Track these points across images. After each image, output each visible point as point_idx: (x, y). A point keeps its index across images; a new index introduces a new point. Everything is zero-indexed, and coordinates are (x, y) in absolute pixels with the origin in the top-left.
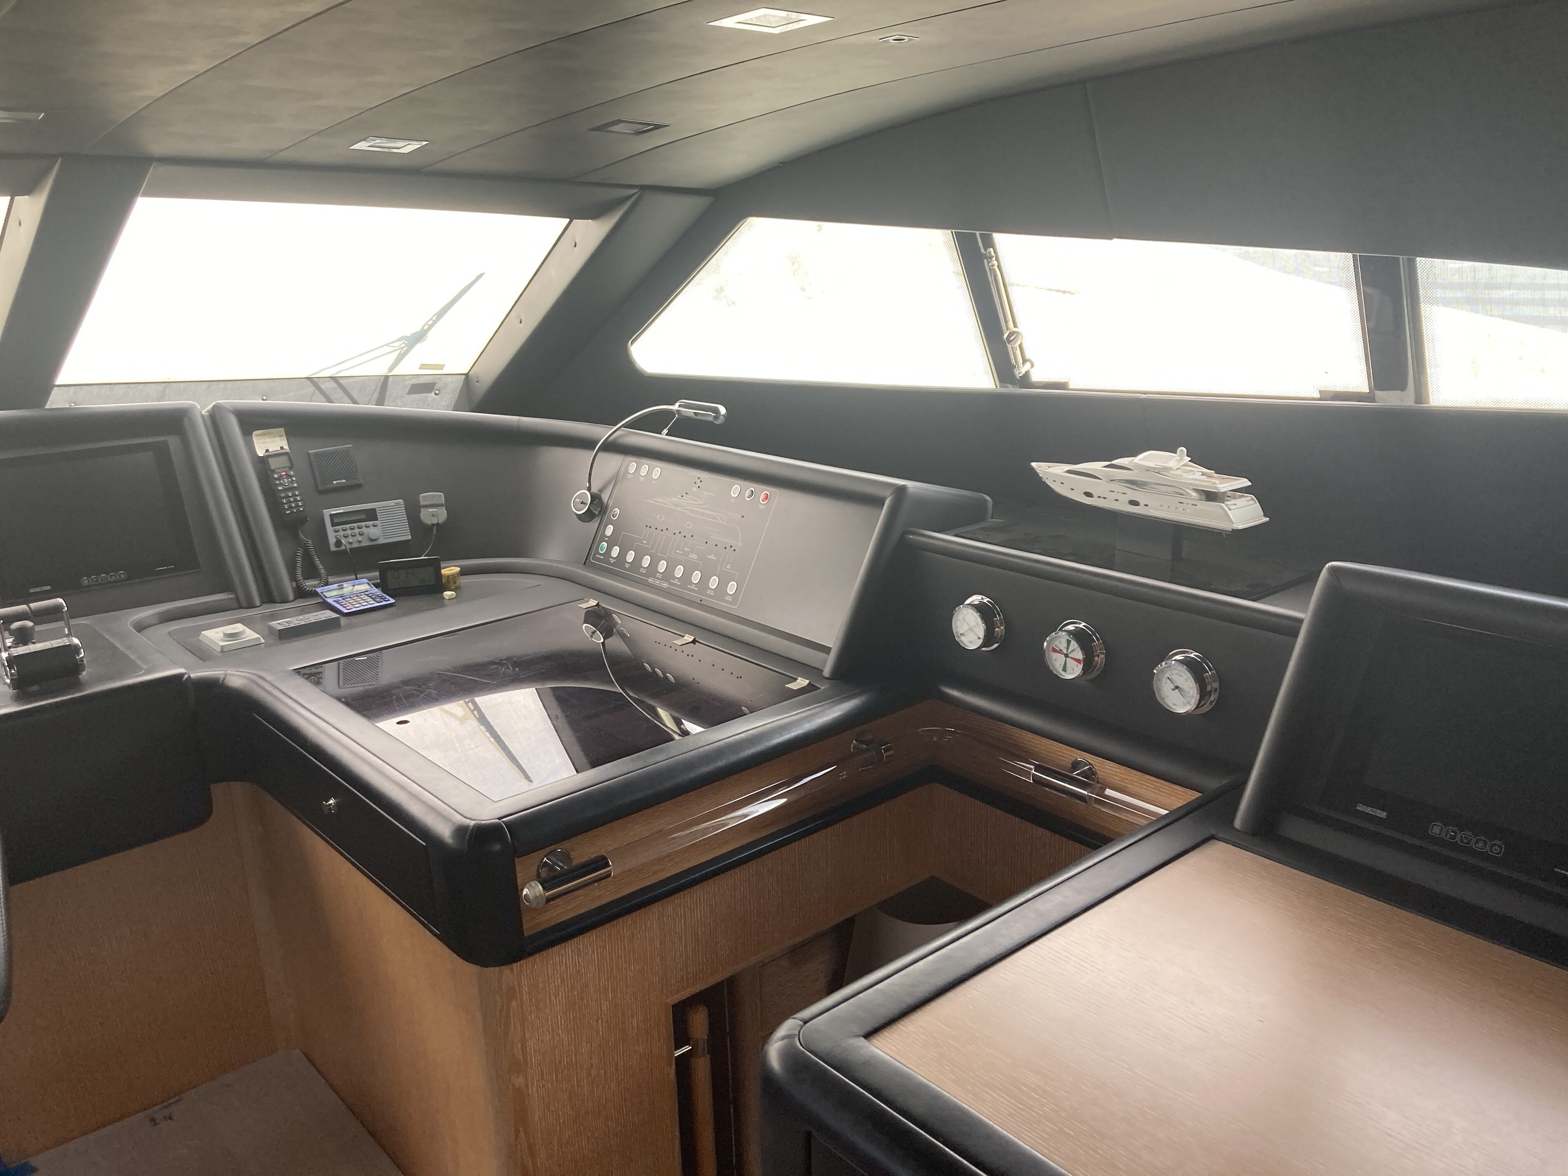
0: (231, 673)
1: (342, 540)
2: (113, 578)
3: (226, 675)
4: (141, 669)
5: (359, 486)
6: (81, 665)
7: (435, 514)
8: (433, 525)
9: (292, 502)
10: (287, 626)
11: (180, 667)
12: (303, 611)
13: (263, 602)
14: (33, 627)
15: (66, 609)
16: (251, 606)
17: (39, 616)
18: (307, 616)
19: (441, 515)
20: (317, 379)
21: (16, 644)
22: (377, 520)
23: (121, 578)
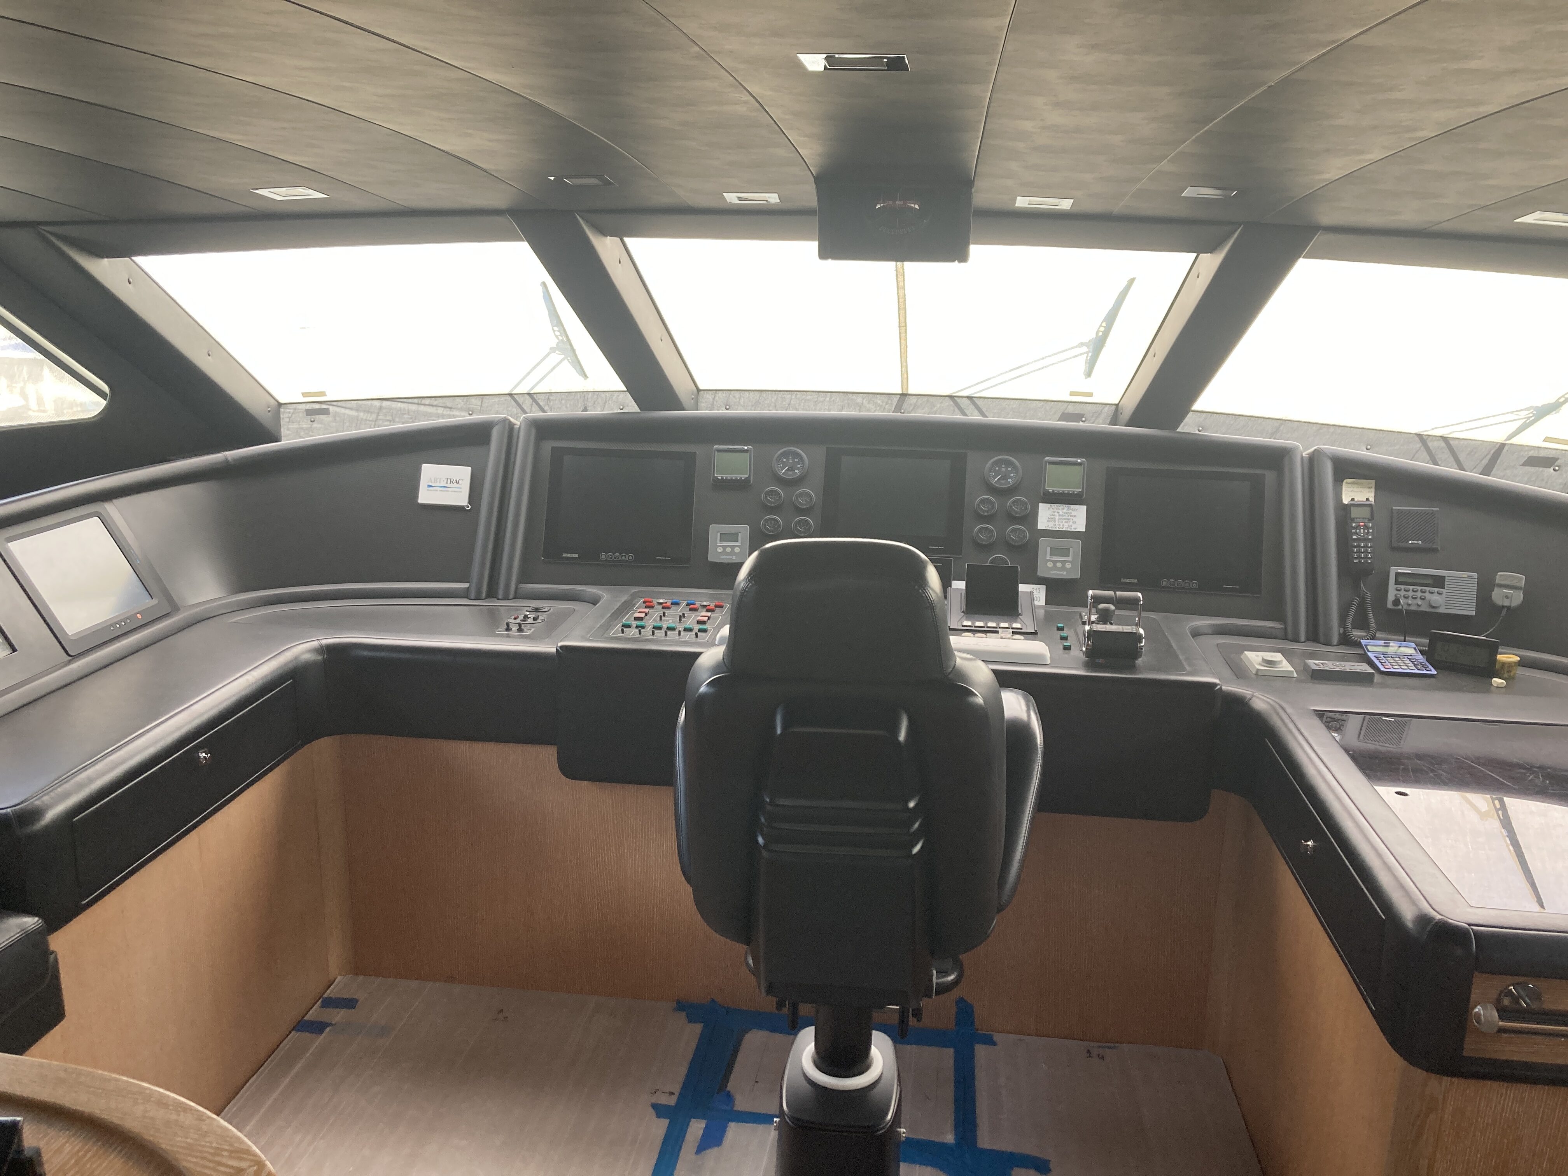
0: (1258, 695)
1: (1401, 601)
2: (1187, 585)
3: (1253, 696)
4: (1184, 669)
5: (1435, 550)
6: (1140, 652)
7: (1510, 595)
8: (1503, 607)
9: (1363, 553)
10: (1322, 668)
11: (1216, 678)
12: (1344, 658)
13: (1308, 639)
14: (1114, 611)
15: (1142, 602)
16: (1296, 640)
17: (1122, 603)
18: (1343, 663)
19: (1517, 598)
20: (1427, 437)
21: (1098, 621)
22: (1443, 588)
23: (1193, 586)
